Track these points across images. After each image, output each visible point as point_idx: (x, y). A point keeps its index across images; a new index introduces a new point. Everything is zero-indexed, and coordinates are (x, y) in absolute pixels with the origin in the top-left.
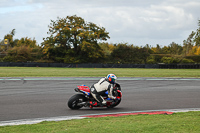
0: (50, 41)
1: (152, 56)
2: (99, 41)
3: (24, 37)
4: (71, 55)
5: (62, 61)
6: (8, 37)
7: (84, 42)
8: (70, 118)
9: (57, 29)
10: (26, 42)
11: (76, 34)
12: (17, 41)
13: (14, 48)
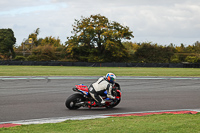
0: (74, 40)
1: (176, 55)
2: (123, 40)
3: (49, 36)
4: (95, 54)
5: (86, 60)
6: (33, 36)
7: (108, 42)
8: (94, 117)
9: (81, 28)
10: (50, 41)
11: (100, 33)
12: (41, 40)
13: (39, 47)
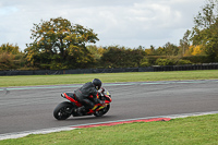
2: (87, 44)
4: (58, 60)
5: (48, 68)
7: (71, 46)
8: (59, 130)
9: (41, 33)
10: (8, 48)
11: (62, 37)
